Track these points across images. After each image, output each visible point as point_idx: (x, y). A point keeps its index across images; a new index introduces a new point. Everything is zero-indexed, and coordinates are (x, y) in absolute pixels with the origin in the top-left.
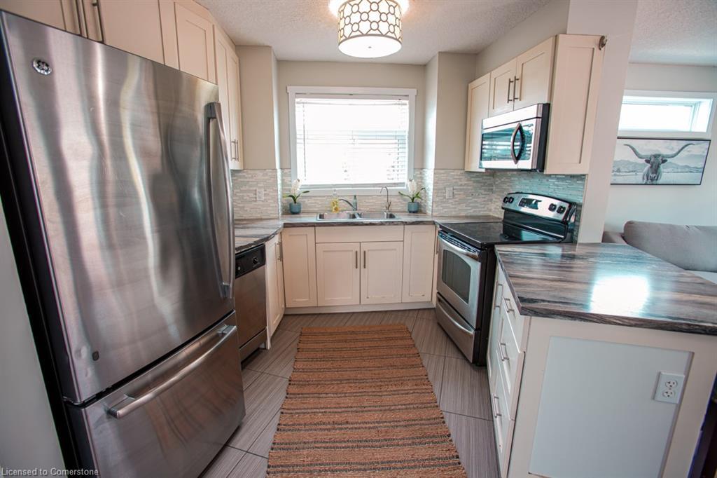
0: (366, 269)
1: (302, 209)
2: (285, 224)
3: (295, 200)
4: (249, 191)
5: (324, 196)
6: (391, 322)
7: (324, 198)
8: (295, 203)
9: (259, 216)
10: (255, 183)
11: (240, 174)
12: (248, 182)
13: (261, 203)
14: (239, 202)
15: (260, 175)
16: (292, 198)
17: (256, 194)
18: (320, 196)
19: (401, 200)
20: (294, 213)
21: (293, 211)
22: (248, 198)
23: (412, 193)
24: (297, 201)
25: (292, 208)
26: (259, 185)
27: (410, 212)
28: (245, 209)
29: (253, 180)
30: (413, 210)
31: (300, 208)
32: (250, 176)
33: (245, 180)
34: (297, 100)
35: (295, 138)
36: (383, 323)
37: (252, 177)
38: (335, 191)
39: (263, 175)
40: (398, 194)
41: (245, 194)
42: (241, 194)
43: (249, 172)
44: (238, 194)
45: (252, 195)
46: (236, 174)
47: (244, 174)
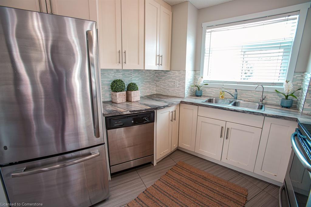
0: (228, 140)
1: (203, 94)
2: (181, 101)
3: (199, 88)
4: (171, 82)
5: (218, 88)
6: (237, 183)
7: (218, 89)
8: (199, 90)
9: (175, 95)
10: (175, 78)
11: (169, 73)
12: (172, 77)
13: (177, 88)
14: (167, 87)
15: (177, 73)
16: (197, 87)
17: (174, 83)
18: (215, 88)
19: (277, 96)
20: (198, 96)
21: (197, 95)
22: (171, 85)
23: (286, 92)
24: (200, 89)
25: (197, 93)
26: (176, 79)
27: (282, 107)
28: (169, 91)
29: (174, 76)
30: (285, 105)
31: (202, 93)
32: (173, 74)
33: (170, 76)
34: (208, 30)
35: (204, 53)
36: (231, 181)
37: (173, 75)
38: (223, 85)
39: (179, 74)
40: (275, 91)
41: (170, 83)
42: (168, 83)
43: (173, 72)
44: (167, 83)
45: (173, 84)
46: (167, 73)
47: (170, 73)
